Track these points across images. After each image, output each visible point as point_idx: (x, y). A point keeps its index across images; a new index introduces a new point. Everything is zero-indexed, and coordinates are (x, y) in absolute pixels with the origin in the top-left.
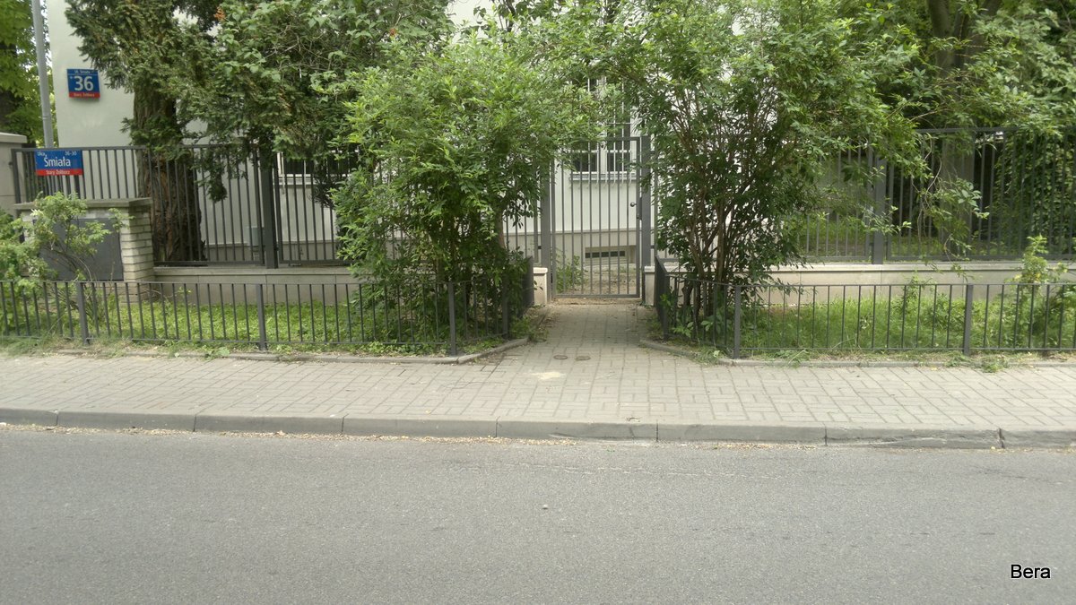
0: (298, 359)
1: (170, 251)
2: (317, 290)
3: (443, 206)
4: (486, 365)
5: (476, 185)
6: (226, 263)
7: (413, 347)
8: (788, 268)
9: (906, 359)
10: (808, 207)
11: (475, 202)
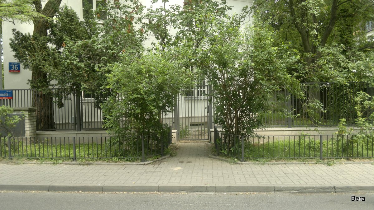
0: (87, 164)
1: (42, 125)
2: (95, 139)
3: (140, 109)
4: (155, 165)
5: (152, 102)
6: (63, 130)
7: (129, 159)
8: (260, 130)
9: (301, 161)
10: (265, 109)
11: (151, 108)
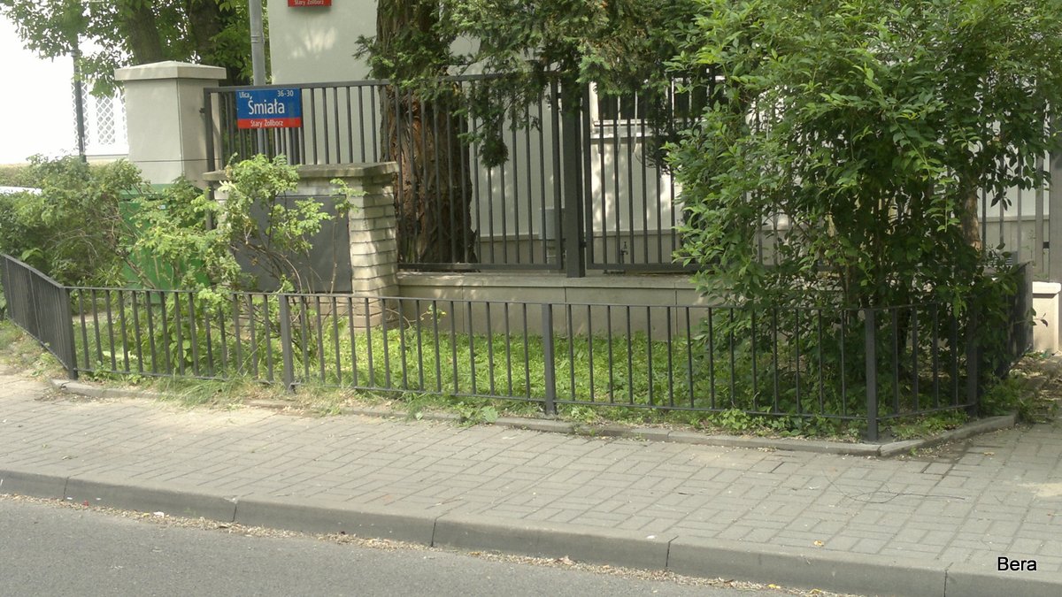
0: (605, 433)
1: (420, 249)
2: (638, 316)
3: (861, 172)
4: (932, 461)
5: (922, 132)
7: (798, 422)
11: (919, 162)
